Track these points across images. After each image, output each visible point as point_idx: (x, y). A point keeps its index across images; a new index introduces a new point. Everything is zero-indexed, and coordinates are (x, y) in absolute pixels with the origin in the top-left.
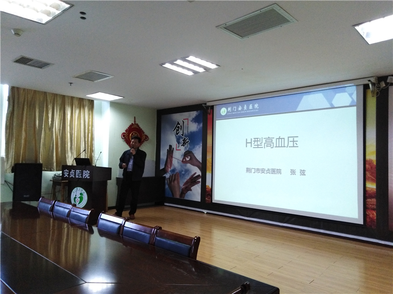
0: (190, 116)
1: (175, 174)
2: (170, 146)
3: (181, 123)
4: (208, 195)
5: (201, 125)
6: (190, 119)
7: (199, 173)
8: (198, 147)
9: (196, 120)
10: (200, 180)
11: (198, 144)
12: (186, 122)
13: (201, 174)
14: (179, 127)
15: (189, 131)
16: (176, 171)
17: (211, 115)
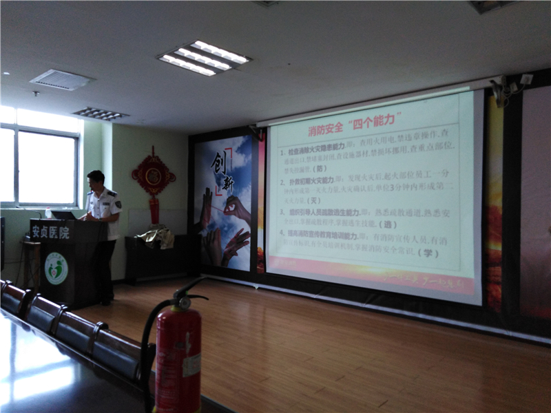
0: (234, 144)
1: (214, 230)
2: (208, 190)
3: (222, 154)
4: (261, 261)
5: (250, 157)
6: (235, 148)
7: (247, 229)
8: (245, 191)
9: (241, 150)
10: (249, 239)
11: (246, 186)
12: (228, 152)
13: (250, 231)
14: (219, 161)
15: (233, 167)
16: (216, 227)
17: (264, 142)
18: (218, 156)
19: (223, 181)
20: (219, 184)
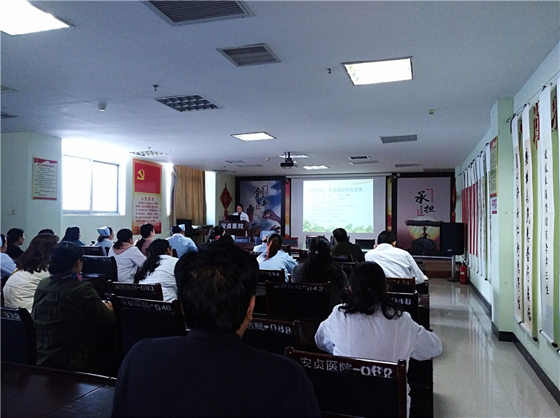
1: (256, 227)
2: (250, 206)
3: (261, 189)
5: (280, 191)
6: (270, 186)
7: (278, 225)
8: (277, 207)
9: (274, 187)
10: (280, 230)
11: (277, 204)
12: (265, 188)
13: (280, 226)
14: (259, 192)
15: (269, 195)
16: (257, 225)
17: (289, 185)
18: (258, 189)
19: (262, 202)
20: (259, 204)
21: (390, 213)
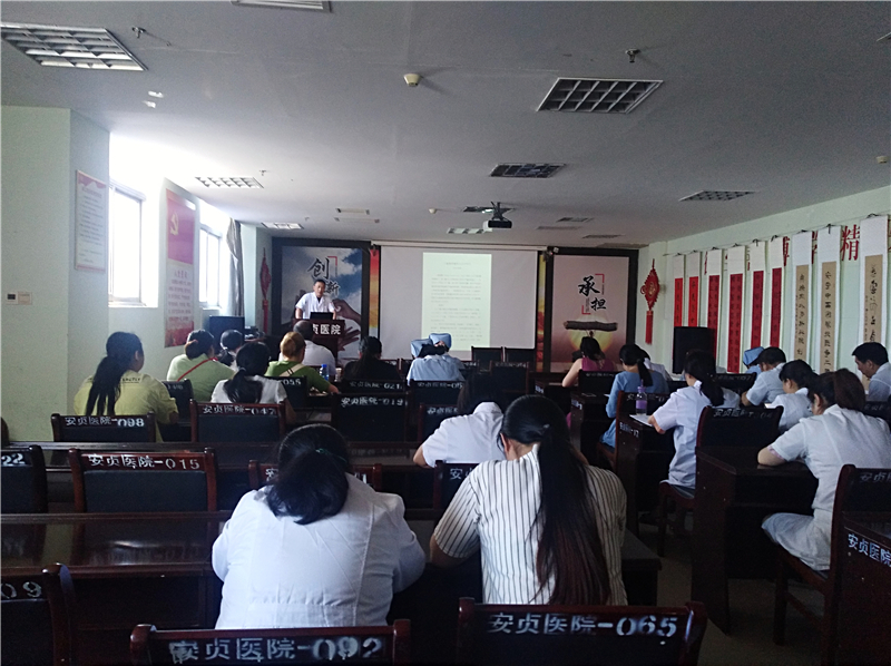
0: (340, 253)
3: (324, 262)
5: (360, 267)
6: (341, 258)
7: (357, 327)
8: (354, 295)
9: (351, 259)
10: (359, 336)
11: (354, 291)
12: (332, 261)
13: (359, 328)
14: (319, 267)
15: (339, 273)
17: (376, 257)
18: (318, 261)
21: (542, 310)
